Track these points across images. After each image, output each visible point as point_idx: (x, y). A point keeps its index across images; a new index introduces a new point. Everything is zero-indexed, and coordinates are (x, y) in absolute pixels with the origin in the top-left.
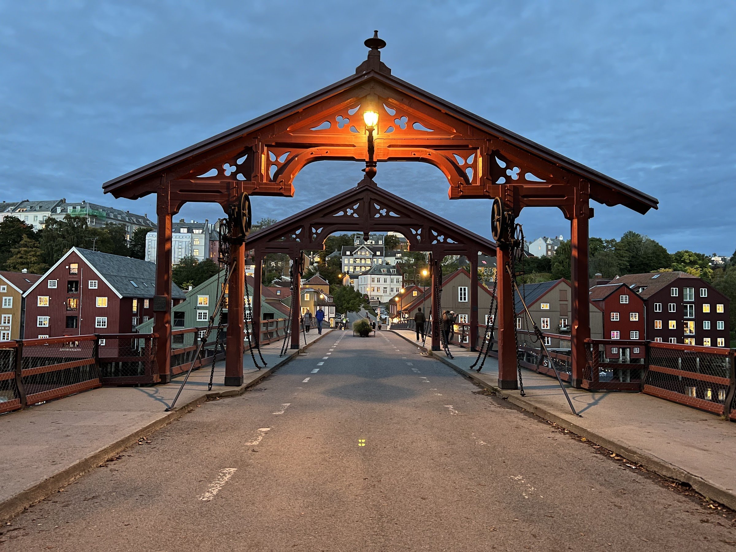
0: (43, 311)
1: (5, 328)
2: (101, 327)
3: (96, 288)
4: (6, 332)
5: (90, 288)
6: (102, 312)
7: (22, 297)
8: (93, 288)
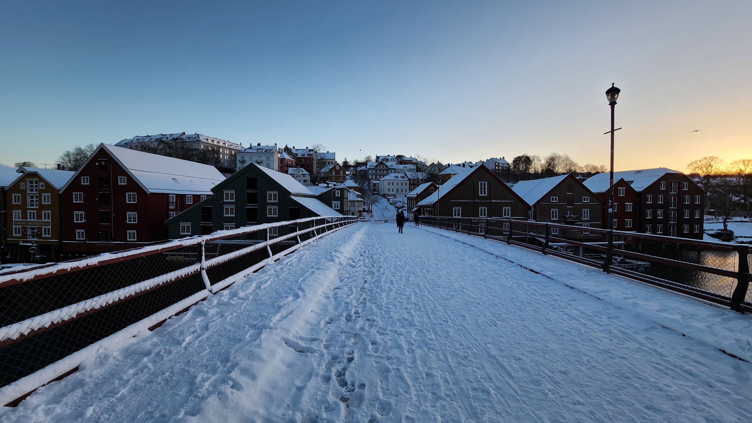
0: (78, 207)
1: (45, 224)
2: (132, 222)
3: (125, 184)
4: (47, 227)
5: (119, 184)
6: (132, 208)
7: (59, 194)
8: (123, 184)
